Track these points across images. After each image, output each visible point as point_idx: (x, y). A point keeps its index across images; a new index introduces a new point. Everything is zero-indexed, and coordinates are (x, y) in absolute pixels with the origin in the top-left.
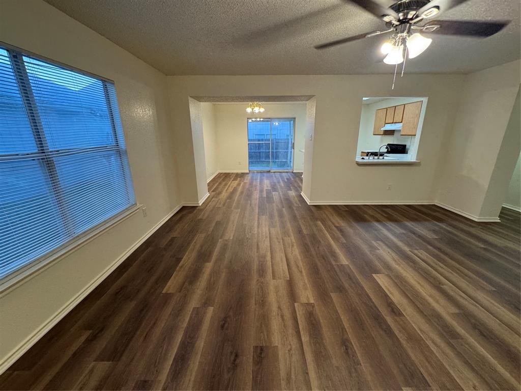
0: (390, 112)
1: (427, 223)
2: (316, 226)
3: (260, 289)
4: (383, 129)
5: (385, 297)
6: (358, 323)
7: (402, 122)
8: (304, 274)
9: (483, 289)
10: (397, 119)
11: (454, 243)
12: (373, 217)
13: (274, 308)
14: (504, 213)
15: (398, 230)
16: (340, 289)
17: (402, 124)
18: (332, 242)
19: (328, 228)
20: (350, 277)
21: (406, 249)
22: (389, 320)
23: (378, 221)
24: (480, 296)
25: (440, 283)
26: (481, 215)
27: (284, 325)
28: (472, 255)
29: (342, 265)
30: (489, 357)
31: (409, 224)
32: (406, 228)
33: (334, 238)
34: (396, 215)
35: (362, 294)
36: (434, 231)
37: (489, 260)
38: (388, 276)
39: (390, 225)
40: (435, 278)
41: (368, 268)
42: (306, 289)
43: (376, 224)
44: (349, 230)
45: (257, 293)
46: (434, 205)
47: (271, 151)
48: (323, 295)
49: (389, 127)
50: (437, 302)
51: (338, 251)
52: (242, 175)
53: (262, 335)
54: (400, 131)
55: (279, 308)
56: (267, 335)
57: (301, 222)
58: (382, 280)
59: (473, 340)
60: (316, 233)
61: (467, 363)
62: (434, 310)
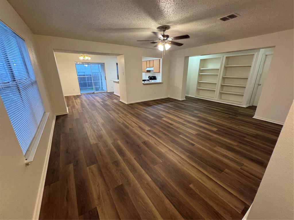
0: (148, 63)
1: (169, 103)
2: (135, 110)
4: (146, 70)
5: (168, 122)
6: (164, 129)
7: (153, 67)
9: (187, 115)
10: (151, 65)
11: (178, 107)
12: (153, 104)
14: (186, 97)
15: (163, 106)
16: (156, 124)
17: (153, 68)
18: (145, 114)
19: (140, 110)
20: (156, 121)
21: (167, 111)
22: (171, 126)
23: (155, 105)
24: (187, 116)
25: (178, 116)
26: (181, 98)
28: (184, 109)
30: (192, 126)
31: (165, 104)
32: (164, 105)
33: (144, 113)
34: (159, 102)
35: (162, 123)
36: (171, 105)
37: (187, 109)
38: (166, 118)
39: (159, 105)
40: (177, 115)
41: (160, 118)
42: (146, 127)
43: (155, 106)
44: (148, 109)
45: (131, 132)
46: (169, 98)
47: (93, 82)
48: (152, 127)
49: (148, 69)
50: (179, 120)
51: (148, 116)
52: (78, 96)
54: (153, 70)
55: (141, 133)
57: (129, 110)
58: (165, 119)
59: (188, 124)
60: (137, 112)
61: (188, 128)
62: (179, 121)
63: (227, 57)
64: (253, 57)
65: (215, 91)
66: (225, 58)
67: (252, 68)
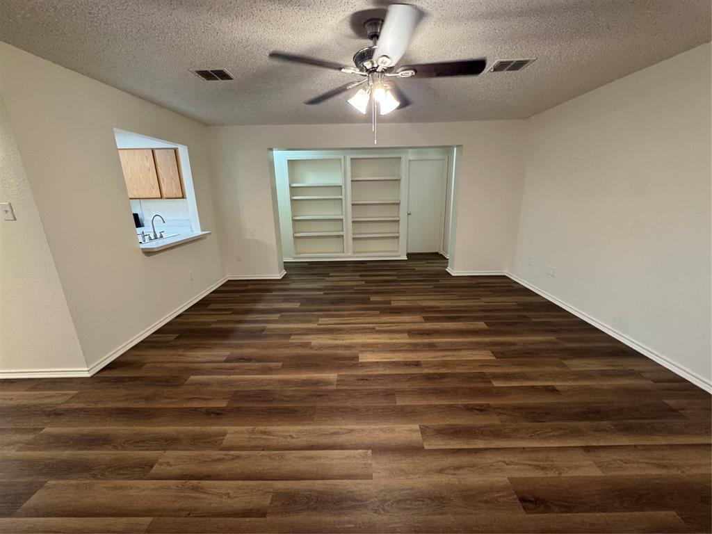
3: (402, 505)
8: (358, 427)
13: (444, 479)
27: (470, 467)
29: (338, 381)
45: (415, 511)
46: (229, 281)
53: (501, 500)
55: (441, 471)
56: (498, 492)
63: (352, 159)
64: (400, 162)
65: (343, 236)
66: (348, 161)
67: (403, 183)
